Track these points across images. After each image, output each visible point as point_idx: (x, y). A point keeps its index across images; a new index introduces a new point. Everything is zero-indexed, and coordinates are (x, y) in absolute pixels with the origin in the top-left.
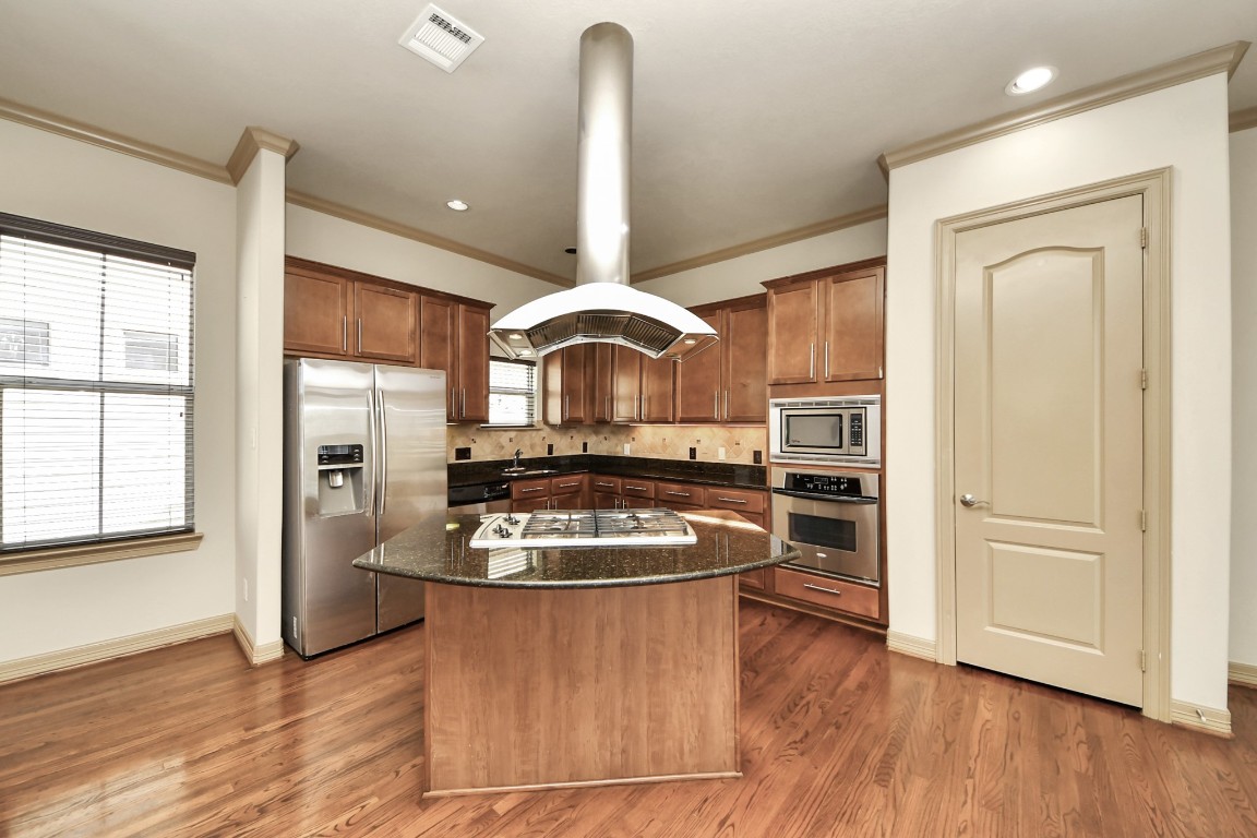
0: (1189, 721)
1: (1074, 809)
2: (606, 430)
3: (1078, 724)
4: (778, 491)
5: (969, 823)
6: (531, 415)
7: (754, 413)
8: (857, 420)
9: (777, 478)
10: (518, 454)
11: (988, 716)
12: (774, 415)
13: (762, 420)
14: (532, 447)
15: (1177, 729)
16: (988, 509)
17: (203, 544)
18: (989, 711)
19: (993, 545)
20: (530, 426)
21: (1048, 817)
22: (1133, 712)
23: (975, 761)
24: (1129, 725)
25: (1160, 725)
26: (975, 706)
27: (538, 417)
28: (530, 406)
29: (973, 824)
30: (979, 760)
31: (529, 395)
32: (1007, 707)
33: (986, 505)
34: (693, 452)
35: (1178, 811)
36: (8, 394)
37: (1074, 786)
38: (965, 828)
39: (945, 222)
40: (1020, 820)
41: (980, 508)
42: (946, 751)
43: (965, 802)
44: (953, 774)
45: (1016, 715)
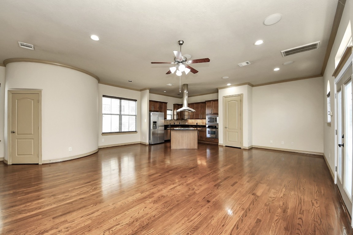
0: (245, 148)
2: (183, 121)
4: (207, 128)
6: (171, 118)
7: (205, 118)
8: (216, 119)
9: (207, 126)
10: (170, 124)
12: (207, 118)
13: (205, 119)
14: (172, 123)
16: (228, 128)
17: (138, 133)
19: (228, 132)
20: (171, 120)
27: (172, 118)
28: (171, 117)
31: (171, 115)
34: (197, 124)
36: (103, 115)
39: (224, 96)
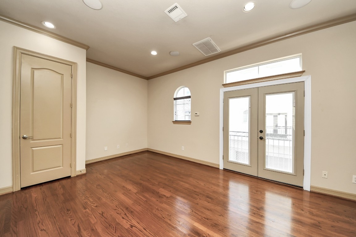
0: (80, 173)
1: (63, 201)
3: (59, 185)
5: (40, 220)
11: (35, 196)
15: (78, 176)
16: (32, 139)
18: (36, 194)
19: (33, 149)
21: (58, 205)
22: (69, 177)
23: (36, 207)
24: (69, 180)
25: (74, 177)
26: (31, 196)
29: (41, 219)
30: (37, 206)
32: (40, 191)
33: (31, 137)
35: (81, 189)
37: (62, 197)
38: (40, 222)
40: (53, 211)
41: (29, 138)
42: (26, 210)
43: (37, 217)
44: (31, 214)
45: (44, 191)
